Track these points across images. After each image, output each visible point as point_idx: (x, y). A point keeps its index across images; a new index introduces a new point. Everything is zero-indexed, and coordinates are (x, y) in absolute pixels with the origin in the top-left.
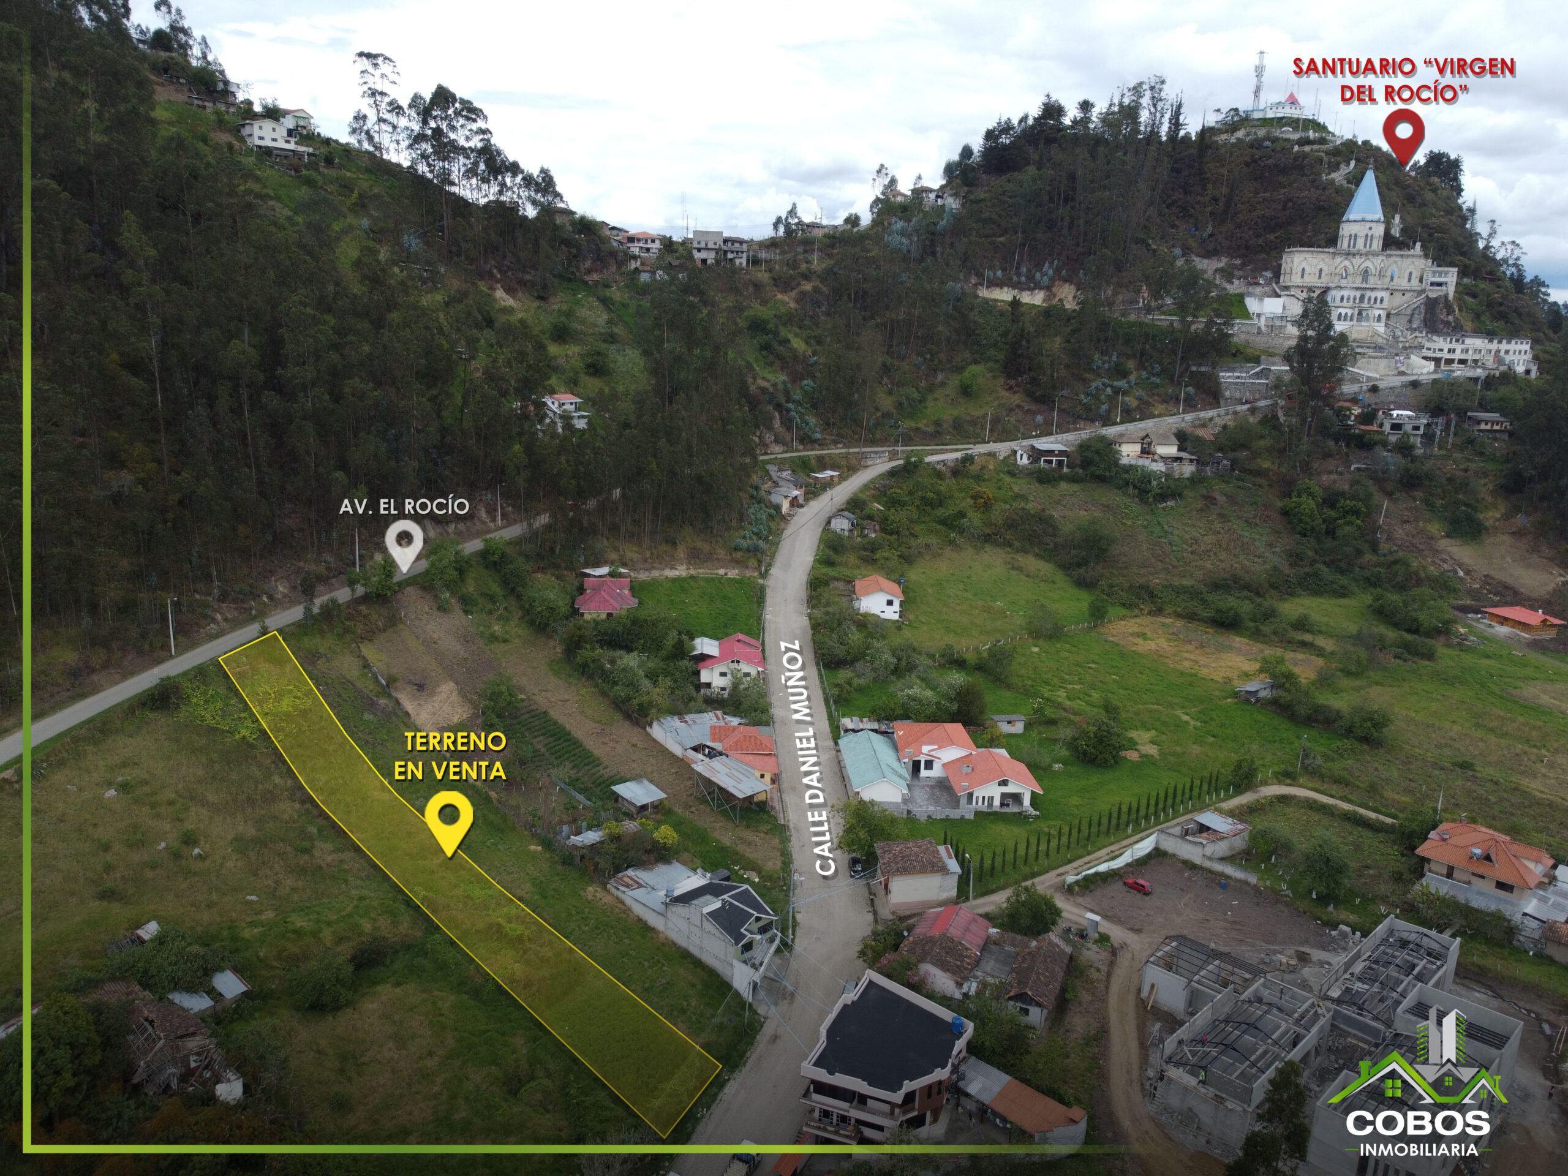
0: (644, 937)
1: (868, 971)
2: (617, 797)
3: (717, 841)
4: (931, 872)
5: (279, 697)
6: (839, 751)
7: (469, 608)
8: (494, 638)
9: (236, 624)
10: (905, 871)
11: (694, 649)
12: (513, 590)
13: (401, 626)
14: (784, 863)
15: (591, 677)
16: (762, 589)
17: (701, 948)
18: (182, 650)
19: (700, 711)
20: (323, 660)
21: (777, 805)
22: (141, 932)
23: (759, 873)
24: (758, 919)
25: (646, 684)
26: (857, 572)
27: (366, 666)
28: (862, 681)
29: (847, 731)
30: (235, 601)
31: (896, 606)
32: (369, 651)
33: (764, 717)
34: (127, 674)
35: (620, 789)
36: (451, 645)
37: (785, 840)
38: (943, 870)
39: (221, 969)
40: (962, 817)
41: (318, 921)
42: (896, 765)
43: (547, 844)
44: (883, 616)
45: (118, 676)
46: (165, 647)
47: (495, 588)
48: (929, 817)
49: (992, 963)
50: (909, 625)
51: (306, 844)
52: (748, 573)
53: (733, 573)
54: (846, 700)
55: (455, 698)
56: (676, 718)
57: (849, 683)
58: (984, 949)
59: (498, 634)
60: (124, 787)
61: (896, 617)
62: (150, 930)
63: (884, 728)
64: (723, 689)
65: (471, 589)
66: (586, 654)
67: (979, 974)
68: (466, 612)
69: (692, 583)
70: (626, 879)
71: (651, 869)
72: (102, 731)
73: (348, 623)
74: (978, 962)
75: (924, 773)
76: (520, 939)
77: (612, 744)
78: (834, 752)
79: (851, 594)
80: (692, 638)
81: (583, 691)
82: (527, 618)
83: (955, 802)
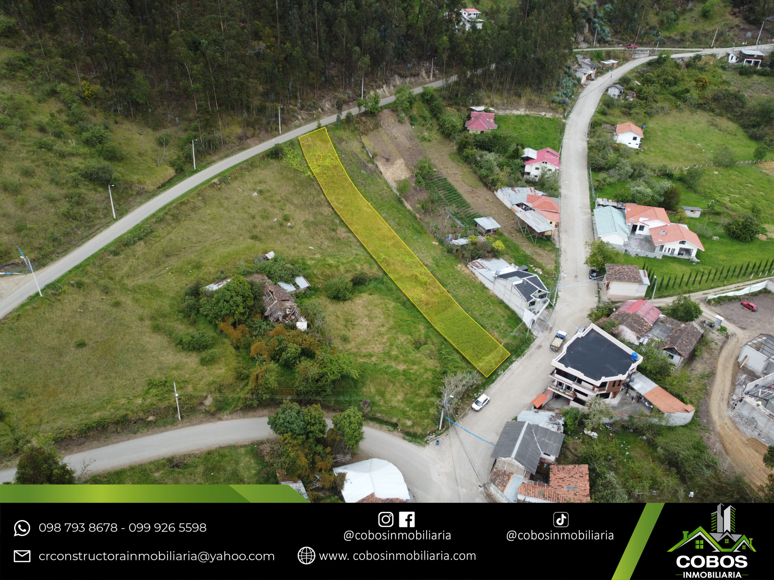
0: (482, 291)
1: (592, 324)
2: (476, 224)
3: (524, 252)
4: (634, 282)
5: (325, 158)
6: (593, 215)
7: (413, 122)
8: (424, 139)
9: (307, 121)
10: (620, 279)
11: (523, 154)
12: (435, 115)
13: (380, 129)
14: (556, 267)
15: (470, 163)
16: (564, 125)
17: (510, 300)
18: (285, 131)
19: (523, 186)
20: (344, 142)
21: (556, 238)
22: (267, 255)
23: (543, 270)
24: (540, 291)
25: (497, 170)
26: (619, 120)
27: (364, 147)
28: (611, 180)
29: (599, 205)
30: (307, 110)
31: (638, 141)
32: (365, 140)
33: (556, 193)
34: (261, 141)
35: (478, 220)
36: (403, 140)
37: (558, 256)
38: (640, 282)
39: (298, 276)
40: (655, 258)
41: (338, 262)
42: (623, 226)
43: (441, 242)
44: (629, 146)
45: (257, 141)
46: (277, 129)
47: (427, 114)
48: (637, 255)
49: (658, 331)
50: (644, 152)
51: (334, 227)
52: (557, 116)
53: (549, 115)
54: (601, 189)
55: (403, 167)
56: (510, 188)
57: (604, 180)
58: (655, 323)
59: (426, 137)
60: (260, 192)
61: (637, 147)
62: (271, 255)
63: (620, 206)
64: (536, 176)
65: (415, 113)
66: (468, 151)
67: (650, 335)
68: (412, 124)
69: (527, 119)
70: (477, 264)
71: (490, 260)
72: (251, 166)
73: (356, 125)
74: (651, 329)
75: (638, 232)
76: (425, 283)
77: (476, 198)
78: (590, 215)
79: (613, 131)
80: (523, 148)
81: (465, 170)
82: (441, 130)
83: (653, 249)
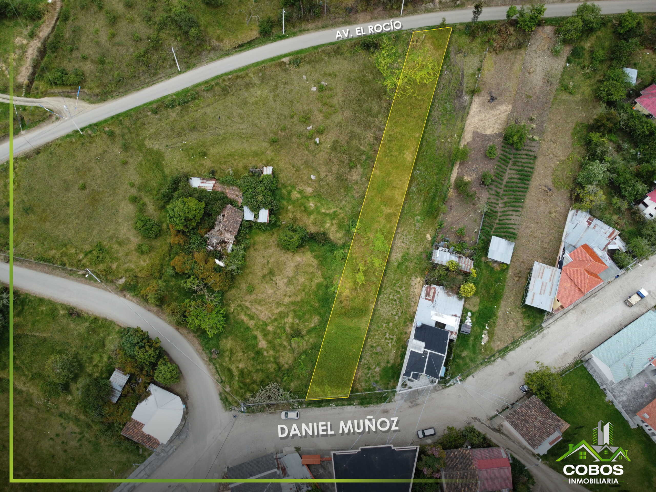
2: (487, 245)
3: (498, 306)
7: (573, 58)
8: (566, 87)
12: (610, 61)
13: (522, 51)
14: (506, 348)
15: (586, 151)
18: (407, 13)
19: (608, 223)
21: (554, 316)
22: (265, 169)
23: (488, 341)
27: (479, 70)
32: (489, 60)
34: (372, 19)
35: (496, 241)
36: (537, 80)
37: (528, 337)
40: (627, 422)
41: (317, 208)
45: (368, 18)
46: (399, 9)
47: (602, 53)
48: (611, 402)
51: (355, 163)
55: (502, 117)
56: (588, 216)
59: (570, 86)
62: (268, 170)
64: (650, 216)
65: (587, 45)
66: (596, 136)
68: (568, 61)
70: (432, 291)
71: (449, 295)
72: (336, 52)
77: (541, 203)
82: (599, 84)
